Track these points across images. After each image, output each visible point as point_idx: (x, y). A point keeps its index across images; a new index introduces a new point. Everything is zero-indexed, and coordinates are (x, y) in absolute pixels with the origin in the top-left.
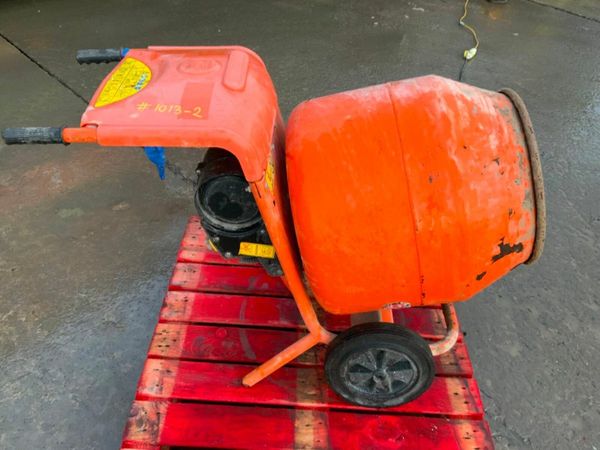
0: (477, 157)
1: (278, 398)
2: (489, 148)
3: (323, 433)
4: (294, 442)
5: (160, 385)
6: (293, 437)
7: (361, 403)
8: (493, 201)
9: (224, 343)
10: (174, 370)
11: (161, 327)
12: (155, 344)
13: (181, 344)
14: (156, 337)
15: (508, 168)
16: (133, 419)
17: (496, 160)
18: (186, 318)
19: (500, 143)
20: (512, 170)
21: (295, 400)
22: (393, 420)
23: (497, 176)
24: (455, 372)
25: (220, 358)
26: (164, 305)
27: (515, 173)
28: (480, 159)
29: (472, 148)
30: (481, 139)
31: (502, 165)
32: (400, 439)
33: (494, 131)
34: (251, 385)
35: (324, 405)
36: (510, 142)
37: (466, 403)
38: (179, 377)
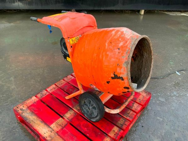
0: (113, 46)
1: (70, 105)
2: (118, 45)
3: (72, 117)
4: (64, 114)
5: (51, 90)
6: (65, 114)
7: (86, 116)
8: (113, 60)
9: (70, 89)
10: (56, 89)
11: (62, 80)
12: (58, 83)
13: (62, 85)
14: (59, 82)
15: (122, 52)
16: (41, 93)
17: (119, 49)
18: (68, 81)
19: (123, 45)
20: (123, 53)
21: (73, 108)
22: (91, 125)
23: (117, 53)
24: (120, 127)
25: (67, 91)
26: (66, 77)
27: (124, 54)
28: (113, 47)
29: (113, 43)
30: (117, 42)
31: (120, 51)
32: (88, 130)
33: (124, 42)
34: (67, 99)
35: (78, 112)
36: (127, 46)
37: (115, 134)
38: (55, 90)
